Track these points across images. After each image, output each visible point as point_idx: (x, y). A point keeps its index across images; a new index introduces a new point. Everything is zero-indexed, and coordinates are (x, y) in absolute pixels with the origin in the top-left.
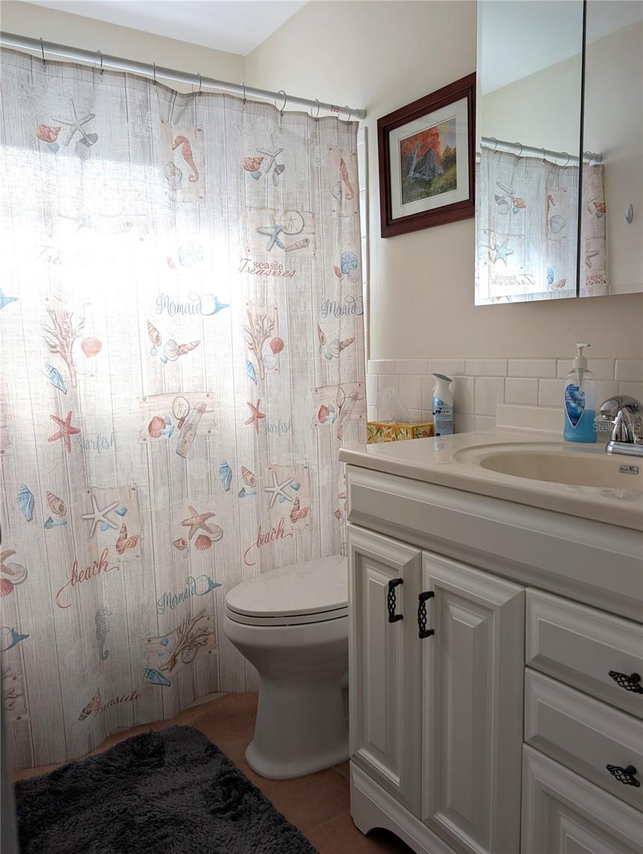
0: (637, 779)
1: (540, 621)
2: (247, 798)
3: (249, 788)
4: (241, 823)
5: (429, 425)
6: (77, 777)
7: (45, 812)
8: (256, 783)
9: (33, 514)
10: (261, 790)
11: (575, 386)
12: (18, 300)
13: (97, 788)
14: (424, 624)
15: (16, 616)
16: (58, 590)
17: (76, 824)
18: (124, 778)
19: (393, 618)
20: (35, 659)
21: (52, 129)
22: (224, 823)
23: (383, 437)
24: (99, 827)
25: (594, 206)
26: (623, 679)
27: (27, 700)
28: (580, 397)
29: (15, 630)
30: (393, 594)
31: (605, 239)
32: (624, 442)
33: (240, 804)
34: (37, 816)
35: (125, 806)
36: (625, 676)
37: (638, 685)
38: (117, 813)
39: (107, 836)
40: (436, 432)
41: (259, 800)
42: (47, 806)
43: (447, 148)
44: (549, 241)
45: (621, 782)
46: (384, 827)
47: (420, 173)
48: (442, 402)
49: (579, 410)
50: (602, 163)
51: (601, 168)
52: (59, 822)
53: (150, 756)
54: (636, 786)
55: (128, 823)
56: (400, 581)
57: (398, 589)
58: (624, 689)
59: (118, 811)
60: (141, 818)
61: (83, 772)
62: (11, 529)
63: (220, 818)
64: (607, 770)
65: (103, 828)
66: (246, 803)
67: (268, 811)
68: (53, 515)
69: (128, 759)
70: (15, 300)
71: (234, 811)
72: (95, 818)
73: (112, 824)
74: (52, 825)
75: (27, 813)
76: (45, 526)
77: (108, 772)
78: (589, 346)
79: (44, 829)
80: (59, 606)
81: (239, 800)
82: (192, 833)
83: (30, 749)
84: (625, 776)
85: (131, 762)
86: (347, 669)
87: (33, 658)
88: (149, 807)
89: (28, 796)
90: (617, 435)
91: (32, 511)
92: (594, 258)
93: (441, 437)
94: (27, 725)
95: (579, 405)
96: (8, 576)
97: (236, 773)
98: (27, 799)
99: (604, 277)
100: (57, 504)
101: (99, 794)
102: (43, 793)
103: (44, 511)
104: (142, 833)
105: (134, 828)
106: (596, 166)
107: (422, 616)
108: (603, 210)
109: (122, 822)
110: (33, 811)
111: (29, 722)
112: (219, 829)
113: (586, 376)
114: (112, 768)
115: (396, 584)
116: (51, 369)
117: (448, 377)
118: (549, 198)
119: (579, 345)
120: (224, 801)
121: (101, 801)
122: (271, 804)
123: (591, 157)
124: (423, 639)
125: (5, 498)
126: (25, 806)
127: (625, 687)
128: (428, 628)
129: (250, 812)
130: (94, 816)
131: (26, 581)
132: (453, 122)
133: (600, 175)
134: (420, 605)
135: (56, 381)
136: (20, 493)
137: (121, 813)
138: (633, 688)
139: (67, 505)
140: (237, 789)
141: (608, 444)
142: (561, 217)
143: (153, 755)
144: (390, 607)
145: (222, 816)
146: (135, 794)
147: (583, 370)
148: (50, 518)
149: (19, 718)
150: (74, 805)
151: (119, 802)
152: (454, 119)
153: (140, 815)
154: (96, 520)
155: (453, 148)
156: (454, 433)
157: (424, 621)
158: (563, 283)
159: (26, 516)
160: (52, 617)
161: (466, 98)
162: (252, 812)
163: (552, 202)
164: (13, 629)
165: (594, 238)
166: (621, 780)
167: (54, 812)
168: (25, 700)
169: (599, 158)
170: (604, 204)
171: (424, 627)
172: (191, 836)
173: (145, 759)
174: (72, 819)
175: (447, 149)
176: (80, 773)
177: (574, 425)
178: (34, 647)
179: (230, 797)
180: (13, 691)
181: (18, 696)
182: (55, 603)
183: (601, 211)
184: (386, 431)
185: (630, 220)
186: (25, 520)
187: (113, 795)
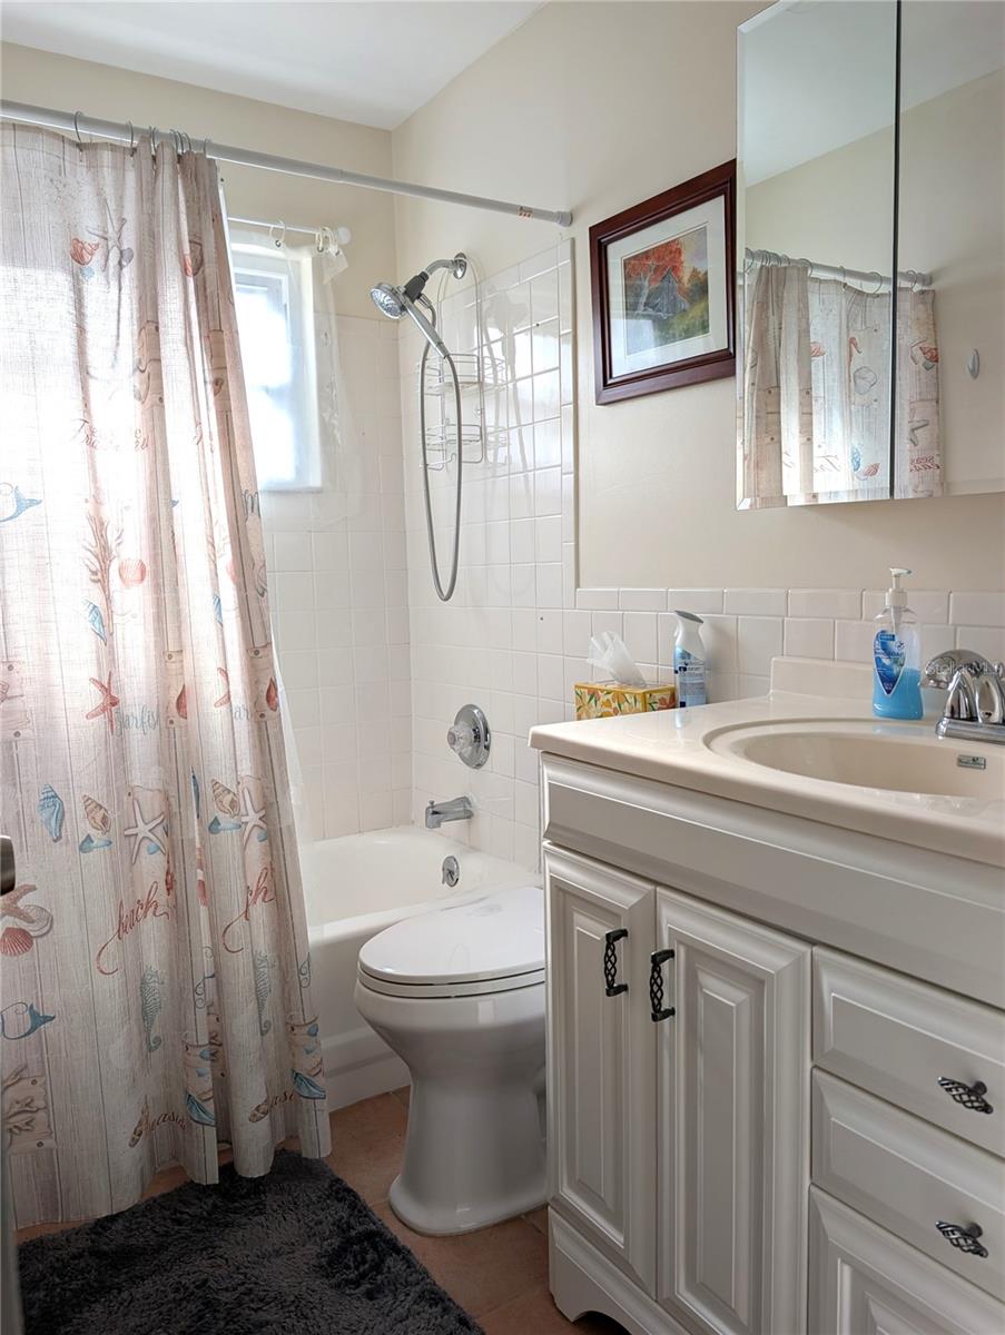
0: (983, 1245)
1: (834, 997)
2: (391, 1264)
3: (396, 1248)
4: (382, 1303)
5: (669, 689)
6: (131, 1230)
7: (83, 1285)
8: (404, 1239)
9: (63, 831)
10: (413, 1251)
11: (889, 633)
12: (42, 504)
13: (160, 1248)
14: (659, 1000)
15: (36, 987)
16: (100, 946)
17: (129, 1304)
18: (203, 1231)
19: (613, 990)
20: (64, 1054)
21: (86, 245)
22: (357, 1304)
23: (599, 707)
24: (164, 1309)
25: (920, 352)
26: (961, 1091)
27: (51, 1117)
28: (896, 650)
29: (35, 1008)
30: (613, 954)
31: (937, 402)
32: (963, 719)
33: (380, 1273)
34: (71, 1290)
35: (205, 1276)
36: (964, 1087)
37: (983, 1101)
38: (192, 1286)
39: (175, 1322)
40: (680, 699)
41: (408, 1267)
42: (86, 1275)
43: (694, 270)
44: (853, 407)
45: (958, 1249)
46: (600, 1311)
47: (653, 308)
48: (689, 655)
49: (896, 669)
50: (933, 287)
51: (931, 296)
52: (103, 1300)
53: (242, 1197)
54: (982, 1255)
55: (209, 1302)
56: (624, 933)
57: (620, 944)
58: (961, 1105)
59: (194, 1283)
60: (229, 1294)
61: (140, 1223)
62: (30, 853)
63: (350, 1295)
64: (938, 1231)
65: (170, 1310)
66: (389, 1272)
67: (422, 1283)
68: (92, 832)
69: (210, 1202)
70: (39, 503)
71: (371, 1284)
72: (159, 1293)
73: (184, 1304)
74: (93, 1305)
75: (55, 1285)
76: (81, 849)
77: (179, 1222)
78: (909, 572)
79: (81, 1312)
80: (102, 972)
81: (377, 1267)
82: (307, 1318)
83: (56, 1192)
84: (965, 1239)
85: (215, 1206)
86: (544, 1064)
87: (60, 1052)
88: (241, 1277)
89: (58, 1260)
90: (952, 708)
91: (60, 826)
92: (920, 431)
93: (687, 708)
94: (52, 1154)
95: (896, 662)
96: (25, 924)
97: (374, 1224)
98: (56, 1265)
99: (937, 461)
100: (99, 815)
101: (165, 1256)
102: (81, 1256)
103: (79, 824)
104: (229, 1318)
105: (219, 1311)
106: (923, 292)
107: (655, 988)
108: (935, 359)
109: (201, 1301)
110: (65, 1283)
111: (55, 1152)
112: (349, 1312)
113: (906, 617)
114: (186, 1216)
115: (617, 938)
116: (91, 607)
117: (698, 615)
118: (852, 341)
119: (894, 571)
120: (357, 1268)
121: (168, 1268)
122: (426, 1272)
123: (915, 278)
124: (659, 1023)
125: (20, 804)
126: (51, 1275)
127: (964, 1103)
128: (665, 1005)
129: (395, 1285)
130: (157, 1290)
131: (51, 933)
132: (702, 232)
133: (929, 306)
134: (654, 970)
135: (97, 626)
136: (42, 797)
137: (198, 1287)
138: (976, 1104)
139: (111, 816)
140: (375, 1249)
141: (941, 721)
142: (870, 370)
143: (247, 1196)
144: (607, 972)
145: (352, 1292)
146: (221, 1257)
147: (900, 610)
148: (89, 836)
149: (40, 1144)
150: (126, 1273)
151: (196, 1269)
152: (705, 228)
153: (227, 1290)
154: (140, 836)
155: (703, 273)
156: (707, 703)
157: (659, 995)
158: (874, 470)
159: (51, 833)
160: (90, 989)
161: (723, 197)
162: (398, 1286)
163: (856, 347)
164: (32, 1007)
165: (922, 400)
166: (958, 1245)
167: (95, 1284)
168: (49, 1116)
169: (927, 279)
170: (936, 349)
171: (660, 1003)
172: (306, 1324)
173: (236, 1201)
174: (125, 1295)
175: (695, 272)
176: (137, 1223)
177: (889, 692)
178: (62, 1035)
179: (364, 1262)
180: (32, 1101)
181: (38, 1109)
182: (94, 968)
183: (930, 360)
184: (604, 698)
185: (975, 373)
186: (50, 839)
187: (186, 1258)
